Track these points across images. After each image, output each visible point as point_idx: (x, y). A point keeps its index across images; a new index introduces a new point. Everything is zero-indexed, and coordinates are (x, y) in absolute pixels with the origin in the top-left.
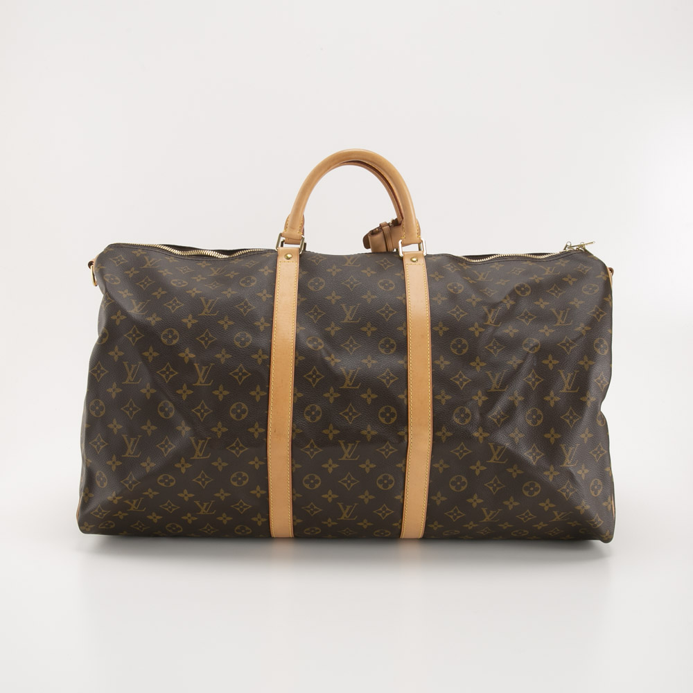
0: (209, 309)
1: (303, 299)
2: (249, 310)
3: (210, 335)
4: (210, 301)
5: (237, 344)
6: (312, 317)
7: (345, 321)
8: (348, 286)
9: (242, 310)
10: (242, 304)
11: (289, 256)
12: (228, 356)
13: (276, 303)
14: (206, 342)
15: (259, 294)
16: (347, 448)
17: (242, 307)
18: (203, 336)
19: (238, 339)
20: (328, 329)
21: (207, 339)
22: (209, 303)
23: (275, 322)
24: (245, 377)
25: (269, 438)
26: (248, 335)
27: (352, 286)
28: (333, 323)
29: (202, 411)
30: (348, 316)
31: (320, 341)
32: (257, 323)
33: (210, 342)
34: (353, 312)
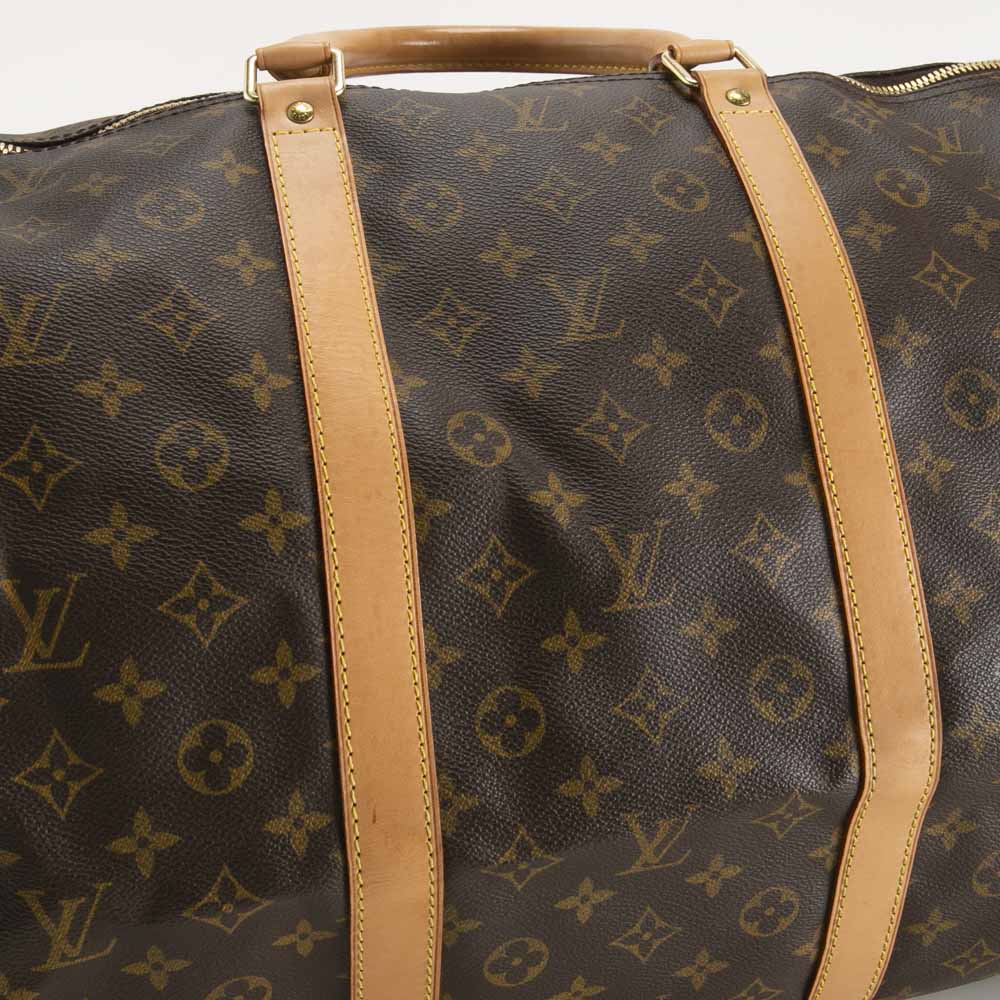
0: (30, 337)
1: (393, 268)
2: (197, 328)
3: (51, 450)
4: (30, 300)
5: (174, 476)
6: (441, 334)
7: (571, 336)
8: (551, 205)
9: (168, 329)
10: (166, 304)
11: (303, 108)
12: (142, 533)
13: (296, 291)
14: (38, 482)
15: (225, 260)
16: (651, 836)
17: (164, 317)
18: (21, 455)
19: (172, 455)
20: (515, 375)
21: (37, 467)
22: (27, 310)
23: (309, 369)
24: (224, 615)
25: (354, 847)
26: (211, 434)
27: (563, 205)
28: (526, 351)
29: (59, 775)
30: (578, 319)
31: (492, 424)
32: (240, 380)
33: (53, 479)
34: (591, 303)
